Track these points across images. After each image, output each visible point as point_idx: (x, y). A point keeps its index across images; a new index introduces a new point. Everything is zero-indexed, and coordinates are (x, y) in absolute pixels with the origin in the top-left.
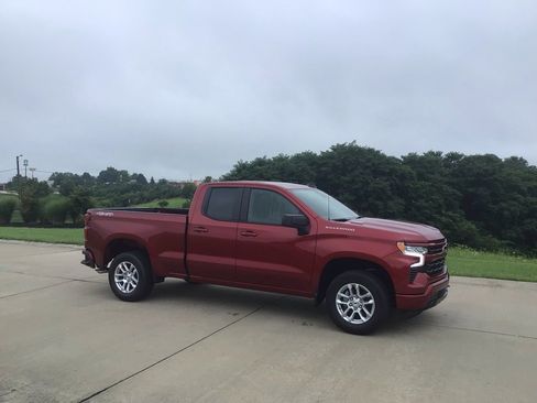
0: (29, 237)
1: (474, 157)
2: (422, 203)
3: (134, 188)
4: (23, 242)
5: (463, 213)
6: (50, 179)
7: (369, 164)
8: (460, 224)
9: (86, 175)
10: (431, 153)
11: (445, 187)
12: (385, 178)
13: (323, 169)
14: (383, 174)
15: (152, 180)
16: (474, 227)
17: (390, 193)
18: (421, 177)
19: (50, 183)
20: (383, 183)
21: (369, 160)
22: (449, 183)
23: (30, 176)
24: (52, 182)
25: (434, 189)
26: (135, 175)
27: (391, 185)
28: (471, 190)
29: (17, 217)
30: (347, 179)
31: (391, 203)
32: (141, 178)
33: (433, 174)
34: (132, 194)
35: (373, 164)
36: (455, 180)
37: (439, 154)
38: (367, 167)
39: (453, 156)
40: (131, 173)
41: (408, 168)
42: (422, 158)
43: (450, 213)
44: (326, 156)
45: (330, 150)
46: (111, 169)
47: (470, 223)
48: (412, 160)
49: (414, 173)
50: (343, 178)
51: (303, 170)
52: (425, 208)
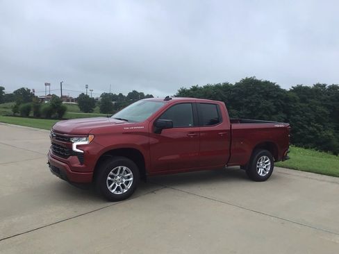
2: (298, 117)
7: (263, 91)
8: (322, 132)
10: (318, 85)
14: (272, 97)
20: (270, 103)
21: (263, 89)
25: (309, 109)
26: (148, 95)
30: (247, 100)
36: (331, 104)
37: (324, 85)
38: (259, 93)
39: (334, 88)
40: (145, 94)
41: (294, 95)
44: (238, 85)
48: (299, 90)
49: (298, 98)
50: (244, 99)
51: (217, 94)
52: (299, 120)
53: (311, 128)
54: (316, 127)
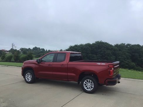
0: (17, 65)
1: (134, 45)
2: (120, 57)
3: (42, 52)
4: (16, 67)
5: (131, 60)
6: (20, 50)
8: (131, 63)
9: (29, 49)
10: (122, 44)
11: (127, 53)
12: (110, 50)
13: (93, 48)
14: (109, 49)
15: (46, 50)
16: (134, 64)
17: (111, 54)
18: (120, 50)
19: (20, 51)
20: (109, 52)
21: (105, 46)
22: (127, 52)
23: (15, 49)
24: (21, 50)
25: (123, 54)
26: (42, 49)
27: (112, 52)
28: (133, 54)
29: (13, 60)
31: (111, 57)
32: (43, 49)
33: (123, 49)
34: (41, 54)
35: (107, 47)
36: (129, 51)
37: (124, 44)
38: (105, 47)
39: (128, 45)
40: (41, 48)
41: (116, 48)
42: (120, 45)
43: (128, 60)
44: (93, 44)
45: (95, 43)
46: (36, 47)
47: (133, 63)
48: (117, 46)
49: (118, 49)
50: (98, 50)
51: (87, 48)
52: (121, 59)
53: (126, 62)
54: (128, 61)
